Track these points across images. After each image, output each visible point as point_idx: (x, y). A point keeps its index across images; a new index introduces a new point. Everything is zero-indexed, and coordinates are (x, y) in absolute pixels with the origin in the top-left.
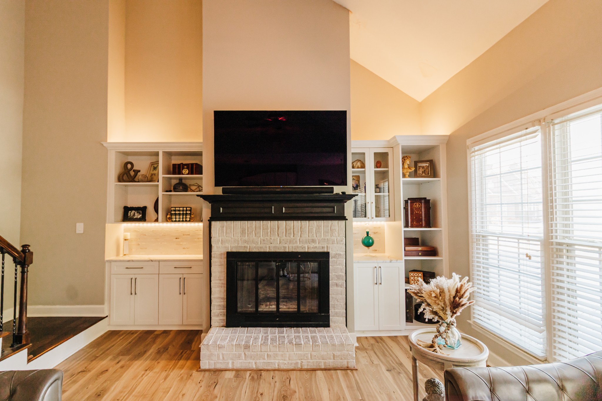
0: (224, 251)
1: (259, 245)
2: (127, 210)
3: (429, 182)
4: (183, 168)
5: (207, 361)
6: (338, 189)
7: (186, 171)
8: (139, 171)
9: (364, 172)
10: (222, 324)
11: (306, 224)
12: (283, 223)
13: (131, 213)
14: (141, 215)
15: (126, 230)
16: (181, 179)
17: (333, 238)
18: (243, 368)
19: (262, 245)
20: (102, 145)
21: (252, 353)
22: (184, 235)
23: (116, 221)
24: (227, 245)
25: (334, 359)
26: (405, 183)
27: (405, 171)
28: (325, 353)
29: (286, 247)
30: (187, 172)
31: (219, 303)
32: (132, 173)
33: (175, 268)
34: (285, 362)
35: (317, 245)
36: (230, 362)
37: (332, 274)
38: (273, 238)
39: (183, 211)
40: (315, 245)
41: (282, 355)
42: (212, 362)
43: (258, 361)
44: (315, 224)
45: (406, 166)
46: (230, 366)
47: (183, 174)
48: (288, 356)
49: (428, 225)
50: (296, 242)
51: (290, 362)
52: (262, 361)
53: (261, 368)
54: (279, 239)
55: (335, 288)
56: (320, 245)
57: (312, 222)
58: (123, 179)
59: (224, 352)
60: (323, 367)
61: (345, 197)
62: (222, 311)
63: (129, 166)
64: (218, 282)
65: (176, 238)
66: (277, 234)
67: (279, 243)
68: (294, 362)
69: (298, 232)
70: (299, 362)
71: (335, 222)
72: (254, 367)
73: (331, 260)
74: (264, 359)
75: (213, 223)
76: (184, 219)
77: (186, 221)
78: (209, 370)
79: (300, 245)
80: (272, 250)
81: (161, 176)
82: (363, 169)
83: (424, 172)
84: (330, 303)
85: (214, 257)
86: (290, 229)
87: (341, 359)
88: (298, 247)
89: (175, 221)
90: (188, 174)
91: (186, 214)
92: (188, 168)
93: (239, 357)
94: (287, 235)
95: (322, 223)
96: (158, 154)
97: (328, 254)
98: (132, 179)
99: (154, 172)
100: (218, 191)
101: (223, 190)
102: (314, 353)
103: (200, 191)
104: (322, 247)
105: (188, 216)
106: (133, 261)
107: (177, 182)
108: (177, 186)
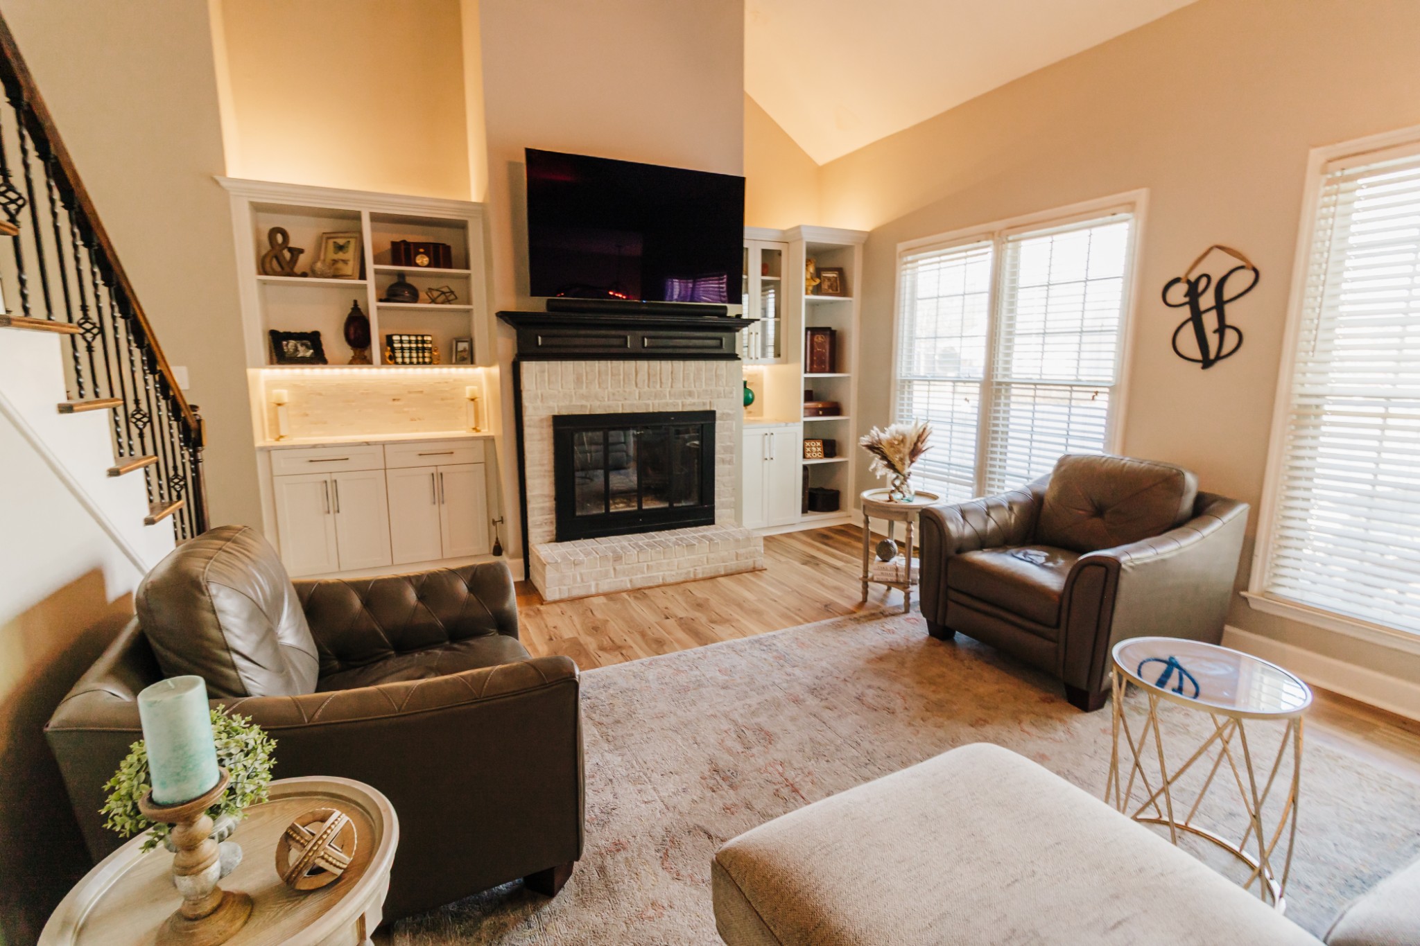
0: (547, 414)
1: (606, 403)
2: (280, 339)
3: (831, 302)
4: (417, 253)
5: (557, 588)
6: (733, 310)
7: (423, 259)
8: (301, 251)
9: (747, 282)
10: (548, 538)
11: (679, 366)
12: (643, 365)
13: (287, 345)
14: (311, 351)
15: (271, 385)
16: (401, 275)
17: (718, 388)
18: (612, 590)
19: (610, 402)
20: (217, 182)
22: (410, 392)
23: (260, 366)
24: (551, 403)
25: (737, 559)
27: (808, 284)
28: (726, 553)
29: (648, 405)
30: (427, 260)
31: (541, 505)
32: (287, 255)
33: (420, 455)
34: (673, 573)
35: (696, 400)
36: (593, 583)
37: (718, 445)
38: (627, 390)
39: (410, 342)
40: (693, 401)
41: (668, 564)
42: (565, 588)
43: (634, 577)
44: (692, 365)
45: (810, 277)
46: (593, 591)
47: (417, 265)
48: (676, 564)
49: (833, 370)
50: (665, 396)
51: (680, 571)
52: (640, 576)
53: (639, 586)
54: (637, 392)
55: (723, 466)
56: (701, 400)
57: (688, 363)
58: (272, 269)
59: (583, 571)
60: (723, 573)
61: (739, 324)
62: (547, 517)
63: (280, 238)
64: (538, 468)
65: (394, 400)
66: (634, 383)
67: (637, 398)
68: (686, 570)
69: (668, 380)
70: (692, 569)
71: (722, 364)
72: (629, 586)
73: (718, 423)
74: (643, 573)
75: (528, 364)
76: (421, 360)
77: (424, 363)
78: (561, 601)
79: (671, 401)
80: (628, 411)
81: (371, 267)
82: (745, 277)
83: (830, 287)
84: (716, 489)
85: (529, 426)
86: (655, 375)
87: (747, 558)
88: (667, 404)
90: (428, 266)
91: (424, 349)
92: (426, 253)
93: (606, 574)
94: (651, 384)
95: (702, 364)
96: (356, 217)
97: (713, 413)
98: (288, 269)
99: (341, 255)
100: (538, 305)
101: (549, 304)
102: (711, 556)
103: (449, 302)
104: (704, 404)
105: (427, 354)
106: (324, 446)
107: (395, 280)
108: (397, 291)
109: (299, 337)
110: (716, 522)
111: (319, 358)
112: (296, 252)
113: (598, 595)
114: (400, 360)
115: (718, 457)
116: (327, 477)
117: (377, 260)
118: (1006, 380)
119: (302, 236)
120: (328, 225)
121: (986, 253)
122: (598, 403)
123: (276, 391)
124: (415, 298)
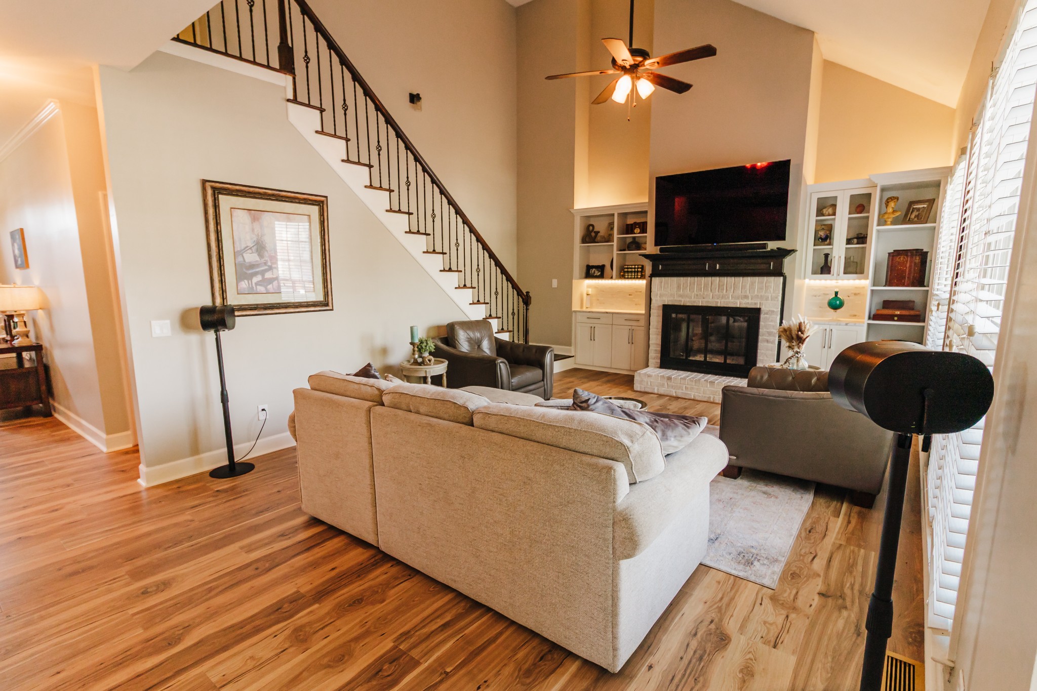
0: (661, 304)
1: (693, 299)
2: (589, 268)
3: (919, 228)
4: (636, 228)
5: (639, 386)
6: (772, 245)
7: (637, 230)
8: (599, 232)
10: (657, 366)
11: (740, 280)
12: (717, 280)
13: (592, 270)
14: (600, 273)
15: (589, 286)
16: (634, 238)
17: (766, 294)
19: (695, 300)
20: (570, 211)
21: (673, 384)
22: (635, 292)
23: (581, 278)
24: (664, 298)
26: (878, 231)
27: (886, 217)
29: (718, 302)
30: (639, 231)
31: (655, 349)
32: (593, 234)
33: (625, 320)
34: (700, 395)
35: (750, 301)
36: (656, 388)
37: (762, 330)
38: (705, 293)
39: (635, 268)
40: (747, 301)
41: (697, 389)
42: (643, 386)
43: (677, 391)
44: (749, 280)
45: (890, 210)
46: (656, 391)
47: (635, 234)
50: (728, 298)
51: (704, 395)
52: (680, 391)
54: (711, 294)
55: (766, 344)
56: (753, 301)
57: (746, 279)
58: (586, 241)
59: (652, 380)
61: (782, 253)
62: (657, 355)
63: (591, 228)
64: (655, 330)
65: (628, 295)
66: (710, 289)
67: (711, 298)
68: (708, 396)
69: (731, 288)
71: (772, 279)
72: (674, 395)
73: (762, 316)
74: (683, 390)
75: (653, 278)
76: (636, 277)
77: (638, 278)
78: (640, 392)
79: (732, 301)
80: (705, 304)
81: (616, 236)
82: (833, 217)
85: (653, 309)
86: (724, 285)
88: (730, 302)
89: (628, 278)
90: (639, 233)
91: (638, 272)
92: (639, 227)
93: (663, 385)
94: (720, 291)
95: (756, 279)
96: (614, 215)
97: (760, 310)
98: (593, 240)
100: (656, 250)
101: (661, 250)
104: (755, 304)
106: (592, 312)
107: (631, 240)
108: (630, 245)
109: (597, 267)
111: (601, 276)
112: (597, 233)
113: (657, 394)
115: (760, 338)
116: (593, 326)
117: (620, 233)
119: (601, 227)
122: (688, 300)
124: (638, 248)
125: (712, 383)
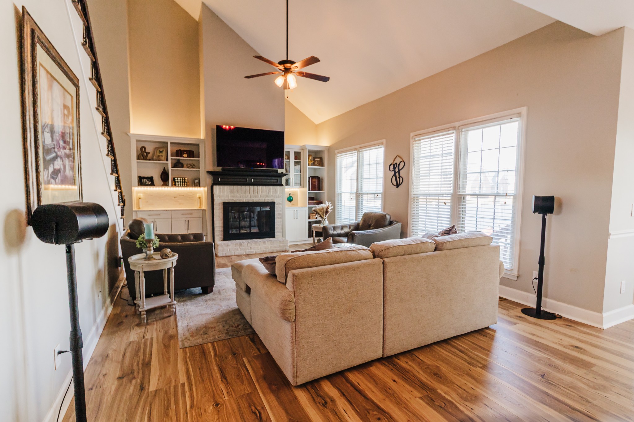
0: (221, 201)
1: (240, 198)
2: (142, 178)
3: (320, 168)
4: (184, 153)
5: (222, 253)
6: (280, 171)
7: (185, 155)
9: (289, 162)
10: (221, 240)
11: (263, 188)
12: (252, 187)
13: (143, 180)
14: (150, 182)
16: (179, 160)
17: (277, 195)
18: (239, 254)
19: (241, 198)
20: (128, 135)
22: (180, 195)
23: (138, 186)
24: (223, 198)
25: (280, 247)
26: (309, 168)
27: (309, 162)
28: (276, 245)
29: (253, 199)
31: (219, 229)
32: (145, 154)
33: (182, 214)
34: (259, 250)
35: (269, 198)
36: (233, 252)
37: (276, 213)
38: (247, 195)
39: (180, 180)
42: (224, 253)
43: (246, 251)
44: (268, 188)
45: (310, 160)
46: (233, 254)
47: (184, 157)
48: (260, 247)
49: (319, 190)
50: (259, 197)
52: (248, 251)
55: (277, 219)
56: (271, 198)
57: (266, 187)
58: (140, 158)
60: (275, 251)
61: (283, 175)
62: (221, 233)
63: (143, 149)
64: (218, 218)
65: (175, 198)
66: (249, 192)
67: (250, 197)
69: (259, 192)
70: (265, 250)
71: (278, 187)
72: (244, 254)
73: (276, 206)
75: (216, 186)
77: (185, 186)
78: (224, 256)
80: (247, 201)
81: (170, 157)
82: (288, 160)
83: (318, 163)
84: (276, 227)
85: (216, 205)
86: (256, 190)
87: (283, 247)
88: (260, 199)
90: (187, 157)
91: (184, 182)
92: (186, 153)
93: (237, 249)
94: (254, 193)
95: (271, 187)
96: (167, 143)
97: (274, 202)
98: (145, 158)
99: (161, 154)
100: (219, 169)
101: (222, 169)
102: (271, 246)
103: (193, 168)
104: (272, 200)
105: (185, 184)
106: (153, 211)
107: (177, 161)
108: (177, 164)
109: (147, 178)
110: (276, 237)
111: (152, 184)
112: (148, 153)
113: (234, 256)
114: (177, 185)
115: (276, 216)
116: (154, 220)
117: (172, 156)
118: (361, 192)
119: (150, 149)
120: (157, 145)
121: (355, 155)
122: (237, 199)
123: (139, 194)
124: (182, 167)
125: (264, 242)
